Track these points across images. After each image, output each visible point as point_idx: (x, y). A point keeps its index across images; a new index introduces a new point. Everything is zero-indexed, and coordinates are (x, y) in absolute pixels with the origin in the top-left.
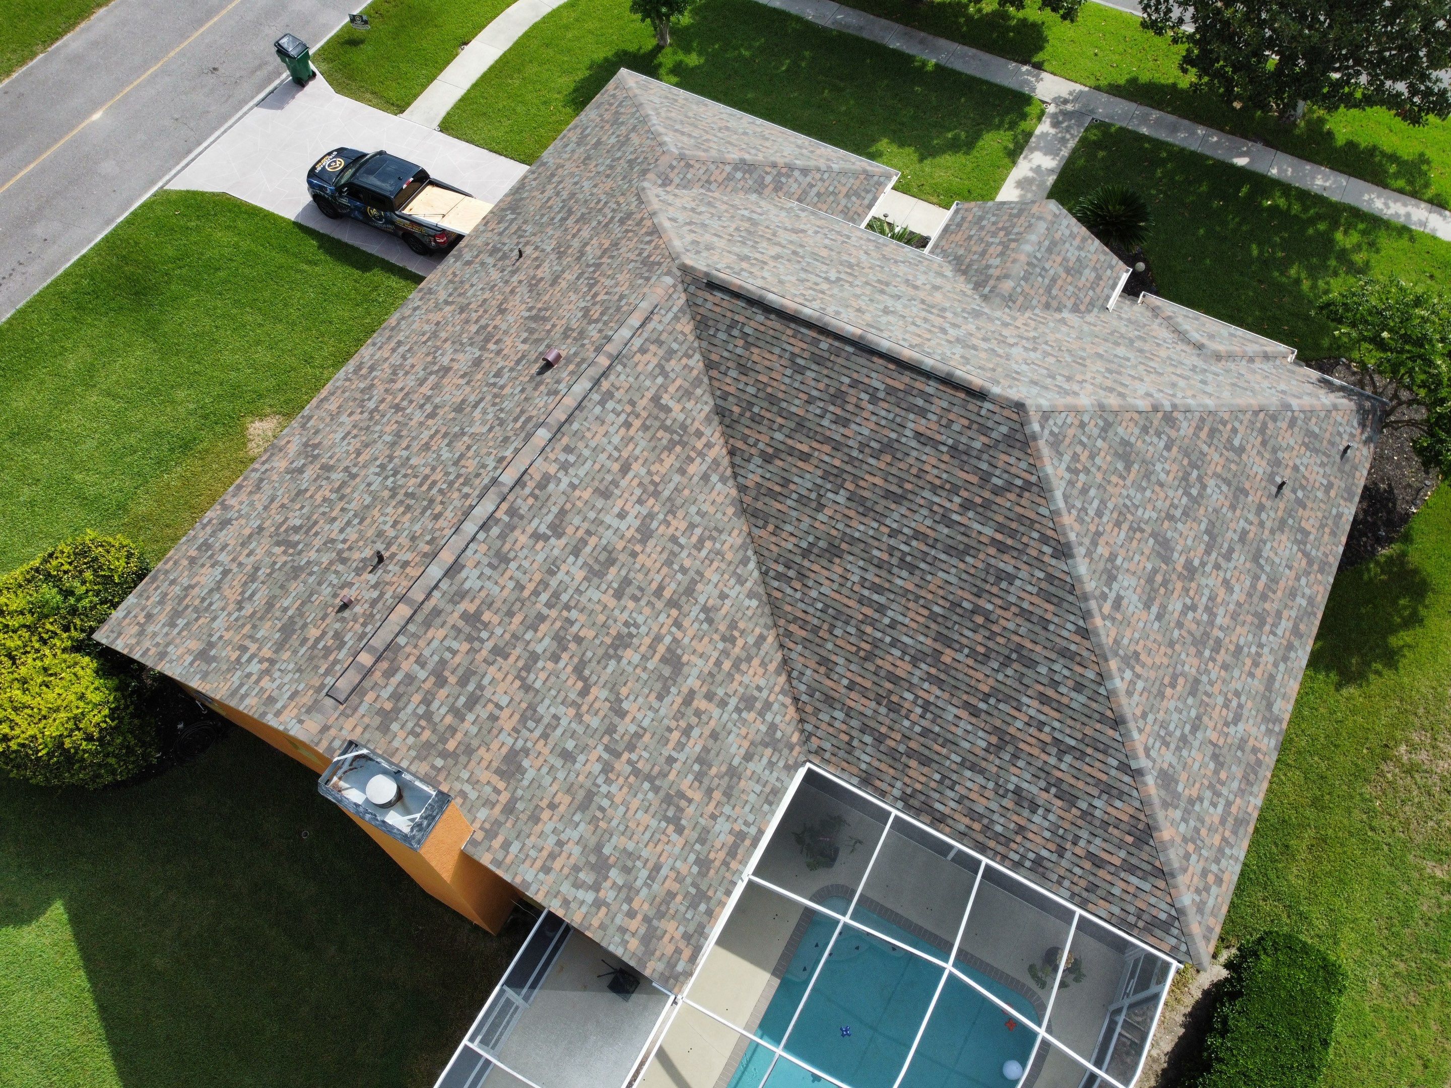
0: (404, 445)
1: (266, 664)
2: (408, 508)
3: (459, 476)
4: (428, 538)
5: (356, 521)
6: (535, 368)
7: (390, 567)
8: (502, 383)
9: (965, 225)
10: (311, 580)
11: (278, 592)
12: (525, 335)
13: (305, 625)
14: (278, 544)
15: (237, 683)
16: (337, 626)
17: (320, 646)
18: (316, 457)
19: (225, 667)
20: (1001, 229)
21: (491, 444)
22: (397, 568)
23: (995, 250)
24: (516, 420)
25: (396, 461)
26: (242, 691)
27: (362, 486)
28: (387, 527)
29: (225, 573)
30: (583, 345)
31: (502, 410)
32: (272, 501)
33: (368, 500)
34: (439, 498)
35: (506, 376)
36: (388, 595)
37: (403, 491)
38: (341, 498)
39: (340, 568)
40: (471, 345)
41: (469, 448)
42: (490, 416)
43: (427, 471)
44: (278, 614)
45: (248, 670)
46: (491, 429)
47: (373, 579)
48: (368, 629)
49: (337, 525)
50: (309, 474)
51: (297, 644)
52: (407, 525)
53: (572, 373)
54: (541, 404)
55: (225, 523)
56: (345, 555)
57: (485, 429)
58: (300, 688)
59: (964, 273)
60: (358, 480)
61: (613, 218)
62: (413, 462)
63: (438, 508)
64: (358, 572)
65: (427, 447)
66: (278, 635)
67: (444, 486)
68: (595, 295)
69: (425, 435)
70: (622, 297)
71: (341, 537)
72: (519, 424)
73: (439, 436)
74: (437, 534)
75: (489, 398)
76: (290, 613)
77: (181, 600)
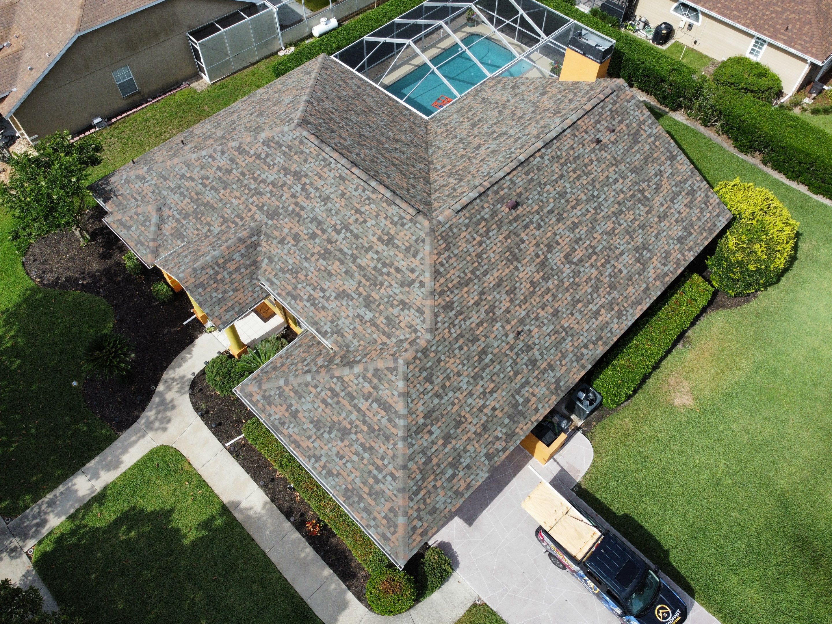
0: (589, 215)
1: (643, 127)
2: (586, 165)
3: (562, 165)
4: (576, 139)
5: (611, 180)
6: (520, 210)
7: (593, 136)
8: (538, 217)
9: (230, 304)
10: (628, 160)
11: (644, 166)
12: (522, 246)
13: (628, 134)
14: (648, 199)
15: (654, 127)
16: (614, 123)
17: (620, 118)
18: (637, 249)
19: (661, 140)
20: (216, 281)
21: (546, 173)
22: (590, 133)
23: (231, 266)
24: (532, 180)
25: (593, 207)
26: (650, 121)
27: (609, 202)
28: (595, 163)
29: (672, 201)
30: (493, 204)
31: (538, 193)
32: (657, 235)
33: (606, 189)
34: (571, 159)
35: (534, 220)
36: (593, 121)
37: (589, 179)
38: (619, 203)
39: (616, 156)
40: (552, 268)
41: (556, 181)
42: (545, 195)
43: (577, 183)
44: (642, 152)
45: (650, 131)
46: (545, 184)
47: (599, 135)
48: (600, 110)
49: (619, 186)
50: (639, 240)
51: (631, 128)
52: (586, 156)
53: (503, 189)
54: (520, 179)
55: (680, 240)
56: (614, 162)
57: (548, 187)
58: (626, 103)
59: (255, 263)
60: (612, 209)
61: (456, 316)
62: (585, 198)
63: (572, 152)
64: (606, 146)
65: (578, 202)
66: (640, 140)
67: (569, 165)
68: (480, 244)
69: (578, 212)
70: (467, 226)
71: (617, 175)
72: (532, 174)
73: (572, 204)
74: (572, 138)
75: (545, 211)
76: (636, 148)
77: (691, 202)
